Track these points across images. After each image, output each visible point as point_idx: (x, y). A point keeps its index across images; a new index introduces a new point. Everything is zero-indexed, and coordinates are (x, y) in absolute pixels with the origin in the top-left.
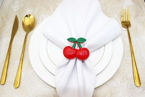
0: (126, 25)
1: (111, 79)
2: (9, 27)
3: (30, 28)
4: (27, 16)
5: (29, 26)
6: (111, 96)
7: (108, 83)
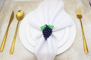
0: (80, 17)
1: (68, 49)
2: (8, 17)
3: (20, 19)
4: (19, 11)
5: (20, 17)
6: (68, 59)
7: (66, 52)
